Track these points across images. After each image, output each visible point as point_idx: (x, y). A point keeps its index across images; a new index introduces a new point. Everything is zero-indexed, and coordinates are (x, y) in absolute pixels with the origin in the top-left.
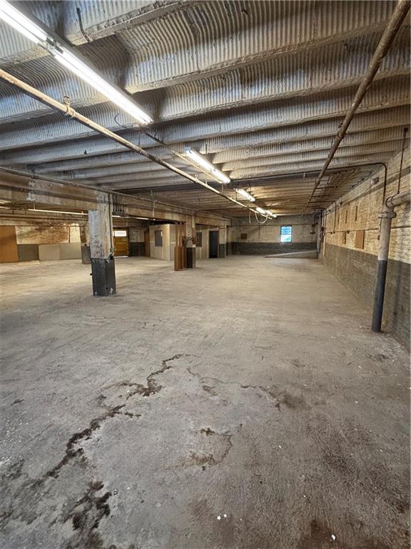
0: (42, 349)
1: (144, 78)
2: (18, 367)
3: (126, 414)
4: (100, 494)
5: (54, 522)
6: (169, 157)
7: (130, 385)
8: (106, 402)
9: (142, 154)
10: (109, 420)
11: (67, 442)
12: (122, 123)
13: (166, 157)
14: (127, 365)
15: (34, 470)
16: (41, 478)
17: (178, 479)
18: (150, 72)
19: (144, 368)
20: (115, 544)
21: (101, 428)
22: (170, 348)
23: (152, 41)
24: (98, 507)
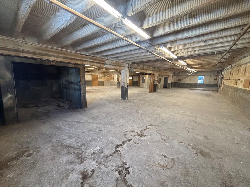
0: (106, 115)
1: (150, 23)
2: (100, 119)
3: (134, 142)
4: (126, 166)
5: (113, 170)
6: (154, 50)
7: (135, 132)
8: (126, 136)
9: (145, 50)
10: (128, 142)
11: (115, 146)
12: (139, 39)
13: (152, 50)
14: (133, 125)
15: (107, 152)
16: (108, 156)
17: (153, 170)
18: (152, 20)
19: (139, 127)
20: (132, 184)
21: (126, 145)
22: (149, 122)
23: (155, 9)
24: (126, 170)
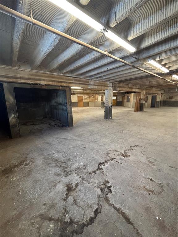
1: (137, 32)
3: (117, 161)
4: (109, 185)
5: (95, 187)
7: (118, 152)
8: (109, 155)
10: (111, 161)
11: (98, 164)
14: (116, 145)
15: (90, 169)
16: (91, 172)
18: (140, 28)
19: (123, 147)
20: (114, 204)
21: (108, 163)
24: (108, 189)
